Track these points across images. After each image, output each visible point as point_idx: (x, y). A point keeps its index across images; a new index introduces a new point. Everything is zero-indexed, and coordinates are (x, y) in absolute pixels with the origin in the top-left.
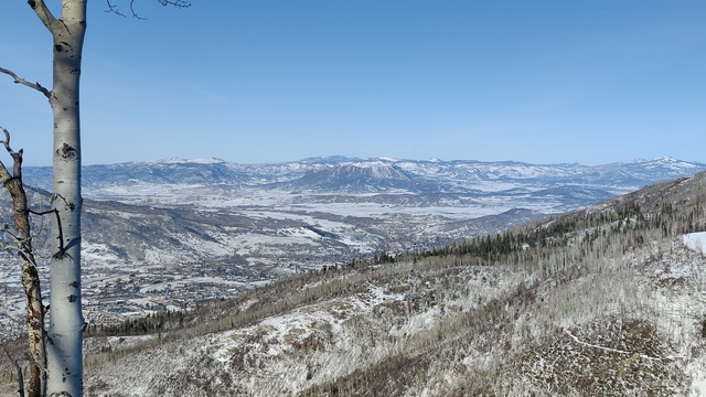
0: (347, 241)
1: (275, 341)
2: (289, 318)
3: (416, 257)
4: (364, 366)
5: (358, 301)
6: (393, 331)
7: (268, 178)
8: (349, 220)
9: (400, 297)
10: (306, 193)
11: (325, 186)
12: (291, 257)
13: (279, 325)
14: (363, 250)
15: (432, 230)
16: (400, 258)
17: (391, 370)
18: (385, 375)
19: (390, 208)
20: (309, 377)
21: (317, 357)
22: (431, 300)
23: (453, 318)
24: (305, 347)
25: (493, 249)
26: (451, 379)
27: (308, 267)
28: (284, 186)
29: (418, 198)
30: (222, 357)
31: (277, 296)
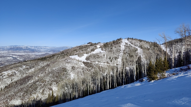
0: (18, 59)
1: (5, 76)
2: (7, 72)
3: (31, 61)
4: (22, 78)
5: (20, 68)
6: (27, 72)
7: (3, 49)
8: (18, 55)
9: (28, 67)
10: (10, 51)
11: (14, 50)
12: (8, 62)
13: (6, 73)
14: (21, 60)
15: (33, 57)
16: (28, 61)
17: (26, 78)
19: (26, 53)
20: (11, 81)
21: (13, 77)
22: (33, 67)
23: (37, 69)
24: (10, 76)
25: (43, 59)
26: (37, 78)
27: (11, 63)
28: (6, 50)
29: (31, 52)
31: (5, 68)
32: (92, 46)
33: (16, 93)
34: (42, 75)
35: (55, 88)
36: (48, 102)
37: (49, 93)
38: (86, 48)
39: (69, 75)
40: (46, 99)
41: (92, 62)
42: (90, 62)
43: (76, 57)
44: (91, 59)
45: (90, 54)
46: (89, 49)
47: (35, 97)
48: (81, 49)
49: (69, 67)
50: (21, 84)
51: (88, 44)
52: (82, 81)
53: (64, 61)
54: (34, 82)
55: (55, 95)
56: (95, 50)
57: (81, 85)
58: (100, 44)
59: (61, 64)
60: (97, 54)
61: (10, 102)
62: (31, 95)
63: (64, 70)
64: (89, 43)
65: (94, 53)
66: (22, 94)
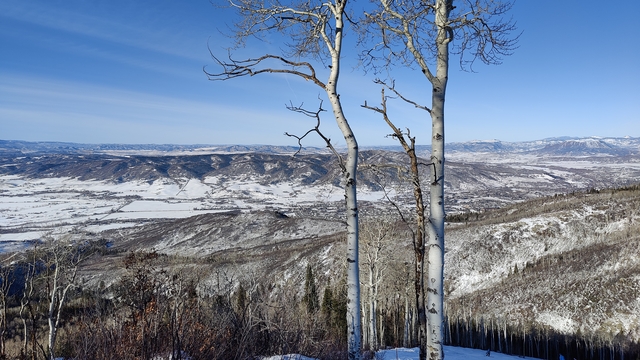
0: (570, 181)
1: (527, 230)
2: (535, 219)
3: (614, 191)
4: (579, 247)
5: (576, 213)
6: (598, 230)
7: (524, 149)
8: (571, 170)
9: (603, 212)
10: (546, 156)
11: (557, 153)
12: (536, 189)
13: (529, 223)
14: (580, 186)
15: (624, 176)
16: (603, 191)
17: (596, 251)
18: (592, 253)
19: (597, 164)
20: (546, 250)
21: (551, 240)
22: (623, 215)
24: (543, 234)
26: (635, 259)
27: (546, 194)
28: (533, 153)
29: (616, 158)
30: (498, 236)
31: (528, 208)
33: (559, 293)
47: (627, 327)
50: (577, 268)
54: (621, 270)
62: (609, 313)
66: (576, 300)
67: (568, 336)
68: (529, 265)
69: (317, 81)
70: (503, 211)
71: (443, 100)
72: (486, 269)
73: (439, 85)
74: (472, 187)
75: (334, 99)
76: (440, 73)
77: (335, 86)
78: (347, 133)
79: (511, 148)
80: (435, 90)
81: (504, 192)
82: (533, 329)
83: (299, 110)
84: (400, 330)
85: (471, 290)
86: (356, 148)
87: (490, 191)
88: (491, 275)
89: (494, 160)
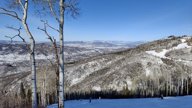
0: (99, 52)
1: (90, 65)
2: (91, 62)
3: (109, 54)
4: (102, 69)
5: (101, 60)
6: (106, 64)
7: (89, 43)
8: (100, 49)
9: (107, 59)
10: (94, 45)
11: (96, 44)
12: (92, 54)
13: (90, 63)
14: (101, 53)
15: (111, 50)
16: (107, 54)
17: (105, 69)
19: (105, 47)
20: (94, 70)
21: (95, 67)
22: (111, 60)
23: (114, 62)
24: (94, 66)
25: (119, 53)
26: (113, 70)
27: (94, 55)
28: (91, 44)
29: (109, 46)
30: (82, 67)
31: (90, 59)
32: (174, 41)
33: (97, 81)
34: (118, 68)
35: (129, 82)
36: (123, 93)
37: (123, 85)
38: (166, 43)
39: (144, 71)
40: (121, 91)
41: (173, 59)
42: (170, 59)
43: (154, 53)
44: (172, 56)
45: (171, 49)
46: (169, 44)
47: (112, 87)
48: (159, 44)
49: (144, 62)
50: (101, 74)
51: (169, 37)
52: (160, 80)
53: (140, 56)
54: (111, 74)
55: (129, 89)
56: (179, 45)
57: (159, 83)
58: (185, 37)
59: (136, 58)
60: (181, 49)
61: (93, 88)
62: (108, 84)
63: (139, 65)
64: (171, 37)
65: (177, 48)
66: (101, 82)
67: (99, 92)
68: (90, 75)
69: (18, 18)
70: (84, 60)
71: (63, 28)
72: (79, 77)
73: (61, 24)
74: (75, 54)
75: (25, 25)
76: (61, 20)
77: (25, 21)
78: (30, 37)
79: (85, 43)
80: (60, 25)
81: (84, 55)
82: (91, 92)
83: (12, 28)
84: (54, 98)
85: (75, 83)
86: (34, 42)
87: (80, 55)
88: (81, 78)
89: (81, 46)
